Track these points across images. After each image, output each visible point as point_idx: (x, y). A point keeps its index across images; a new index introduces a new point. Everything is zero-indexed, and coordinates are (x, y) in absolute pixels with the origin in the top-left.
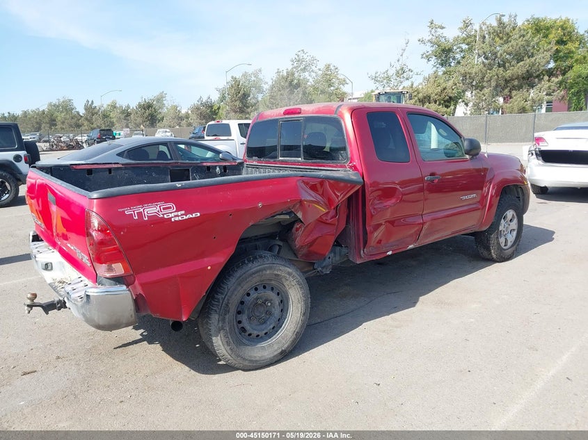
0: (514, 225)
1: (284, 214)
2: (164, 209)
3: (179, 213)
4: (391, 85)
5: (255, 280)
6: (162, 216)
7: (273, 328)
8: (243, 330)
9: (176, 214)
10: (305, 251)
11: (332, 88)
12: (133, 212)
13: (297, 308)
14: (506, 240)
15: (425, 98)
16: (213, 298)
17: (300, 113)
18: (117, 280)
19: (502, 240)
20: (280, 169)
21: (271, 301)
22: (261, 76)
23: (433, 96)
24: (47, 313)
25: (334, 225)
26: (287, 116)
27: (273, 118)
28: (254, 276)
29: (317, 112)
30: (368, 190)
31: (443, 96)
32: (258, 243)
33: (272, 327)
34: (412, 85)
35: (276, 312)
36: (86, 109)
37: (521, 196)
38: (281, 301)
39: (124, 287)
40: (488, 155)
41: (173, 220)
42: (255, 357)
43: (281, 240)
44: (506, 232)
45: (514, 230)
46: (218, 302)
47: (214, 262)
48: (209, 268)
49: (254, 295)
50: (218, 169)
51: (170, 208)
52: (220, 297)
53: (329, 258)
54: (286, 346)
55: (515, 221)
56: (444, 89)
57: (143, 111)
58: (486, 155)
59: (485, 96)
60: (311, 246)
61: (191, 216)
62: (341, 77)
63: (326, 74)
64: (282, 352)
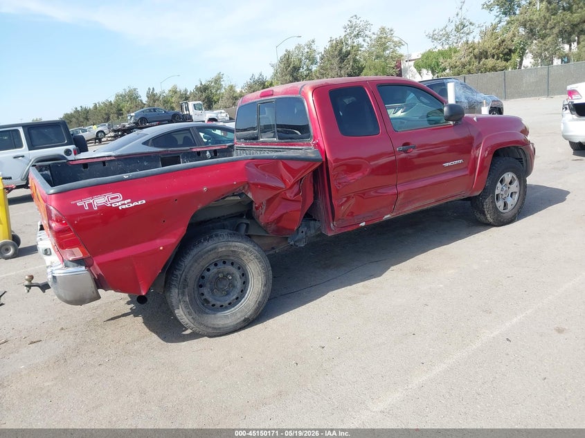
0: (515, 187)
1: (236, 195)
2: (112, 199)
3: (126, 202)
4: (450, 43)
5: (212, 257)
6: (110, 205)
7: (237, 298)
8: (206, 301)
9: (123, 202)
10: (273, 227)
11: (388, 52)
12: (84, 203)
13: (258, 280)
14: (505, 204)
15: (481, 53)
16: (173, 274)
17: (272, 95)
18: (78, 262)
19: (500, 204)
20: (261, 150)
21: (232, 275)
22: (314, 47)
23: (491, 51)
24: (44, 292)
25: (299, 201)
26: (263, 99)
27: (253, 101)
28: (209, 253)
29: (285, 93)
30: (331, 165)
31: (501, 49)
32: (226, 223)
33: (234, 297)
34: (468, 41)
35: (239, 284)
36: (148, 97)
37: (523, 157)
38: (243, 275)
39: (83, 268)
40: (477, 119)
41: (120, 208)
42: (218, 325)
43: (247, 218)
44: (504, 196)
45: (515, 192)
46: (177, 277)
47: (166, 243)
48: (161, 248)
49: (214, 270)
50: (208, 153)
51: (117, 197)
52: (178, 273)
53: (302, 232)
54: (249, 314)
55: (516, 183)
56: (503, 41)
57: (200, 94)
58: (475, 119)
59: (547, 45)
60: (277, 223)
61: (137, 204)
62: (395, 39)
63: (381, 38)
64: (245, 320)
